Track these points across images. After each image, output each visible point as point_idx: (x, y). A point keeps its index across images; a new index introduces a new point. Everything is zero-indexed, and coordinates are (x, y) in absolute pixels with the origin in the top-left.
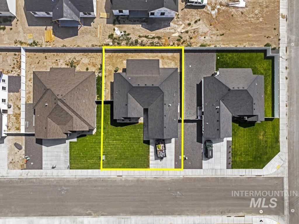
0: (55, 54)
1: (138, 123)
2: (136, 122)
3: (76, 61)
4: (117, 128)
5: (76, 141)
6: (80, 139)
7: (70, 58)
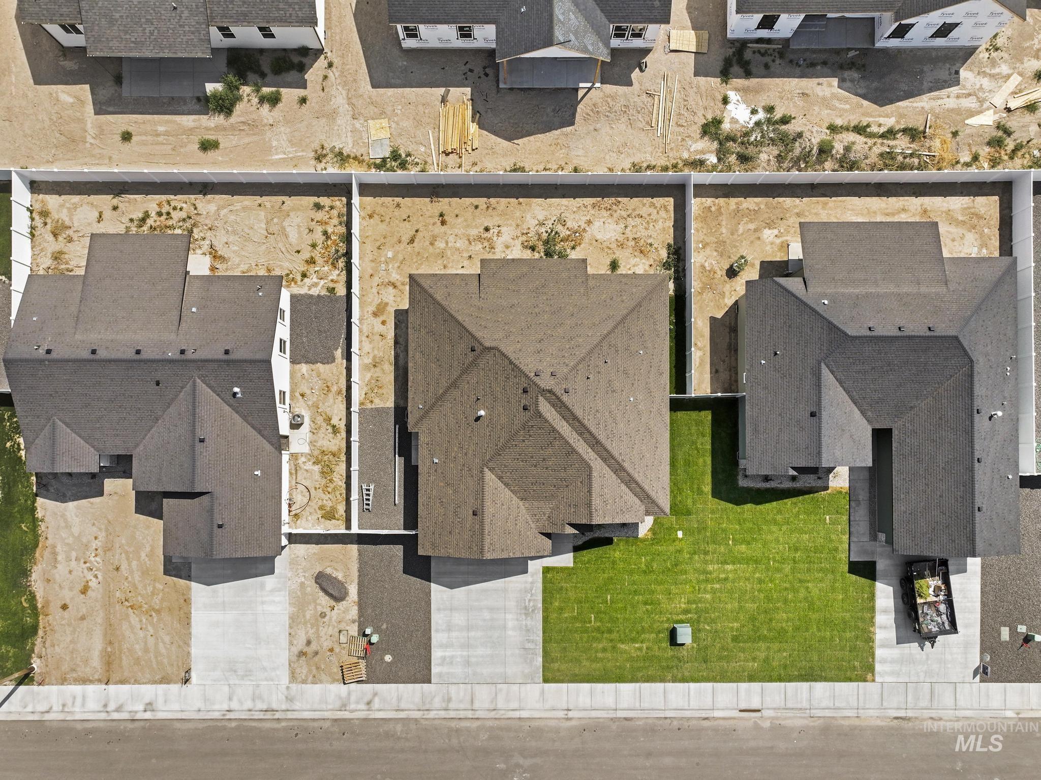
0: (481, 201)
1: (826, 488)
2: (819, 483)
3: (568, 233)
4: (738, 509)
5: (572, 565)
6: (587, 555)
7: (541, 218)
